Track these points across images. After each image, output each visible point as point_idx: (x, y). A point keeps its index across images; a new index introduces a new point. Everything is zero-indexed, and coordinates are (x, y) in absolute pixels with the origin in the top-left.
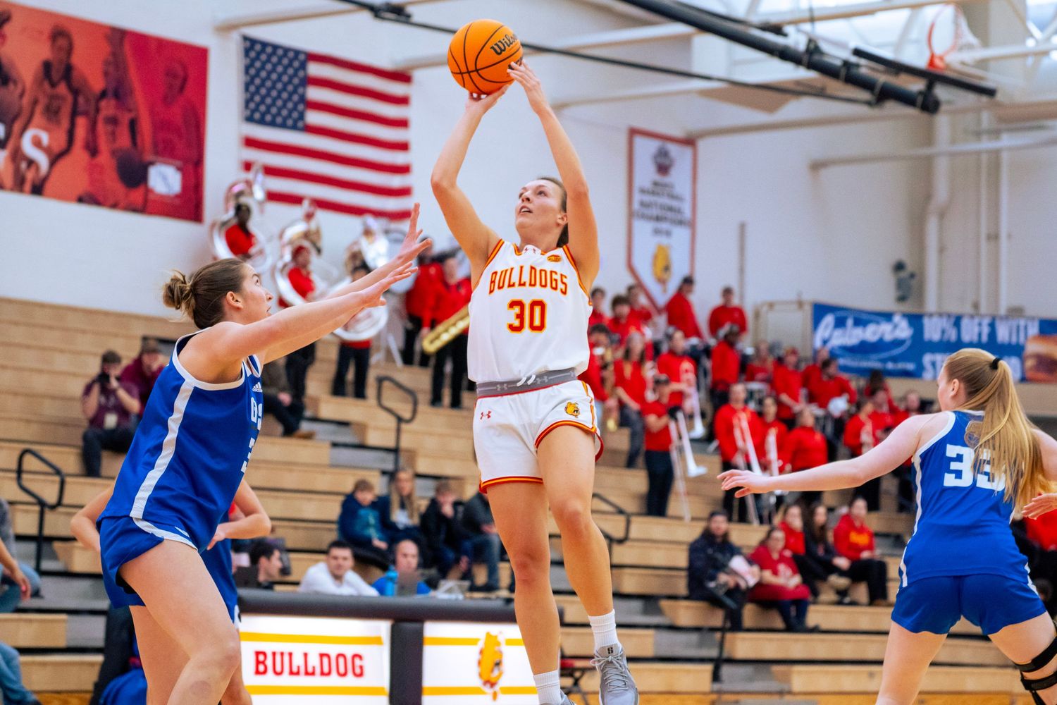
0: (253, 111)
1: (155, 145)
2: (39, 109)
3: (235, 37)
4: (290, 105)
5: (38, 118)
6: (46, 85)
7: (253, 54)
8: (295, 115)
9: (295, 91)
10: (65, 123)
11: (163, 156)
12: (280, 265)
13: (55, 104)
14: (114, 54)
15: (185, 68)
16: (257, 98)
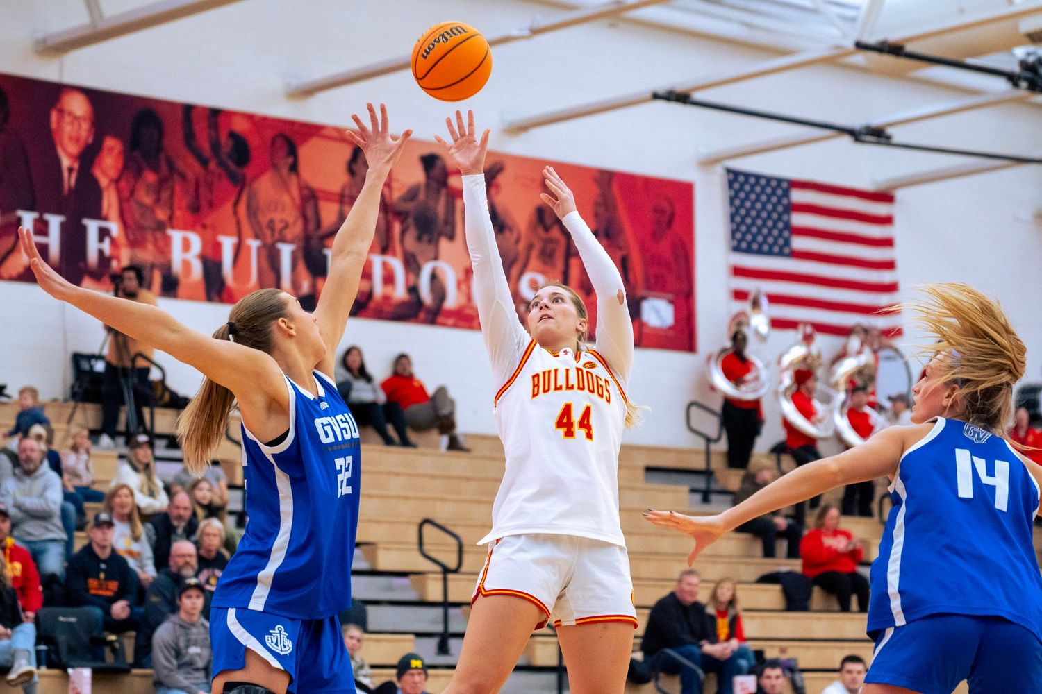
0: (739, 241)
1: (647, 280)
2: (535, 253)
3: (719, 170)
4: (775, 232)
5: (534, 262)
6: (540, 231)
7: (736, 186)
8: (781, 241)
9: (780, 218)
10: (560, 264)
11: (654, 291)
12: (782, 388)
13: (550, 246)
14: (603, 195)
15: (671, 204)
16: (743, 228)
